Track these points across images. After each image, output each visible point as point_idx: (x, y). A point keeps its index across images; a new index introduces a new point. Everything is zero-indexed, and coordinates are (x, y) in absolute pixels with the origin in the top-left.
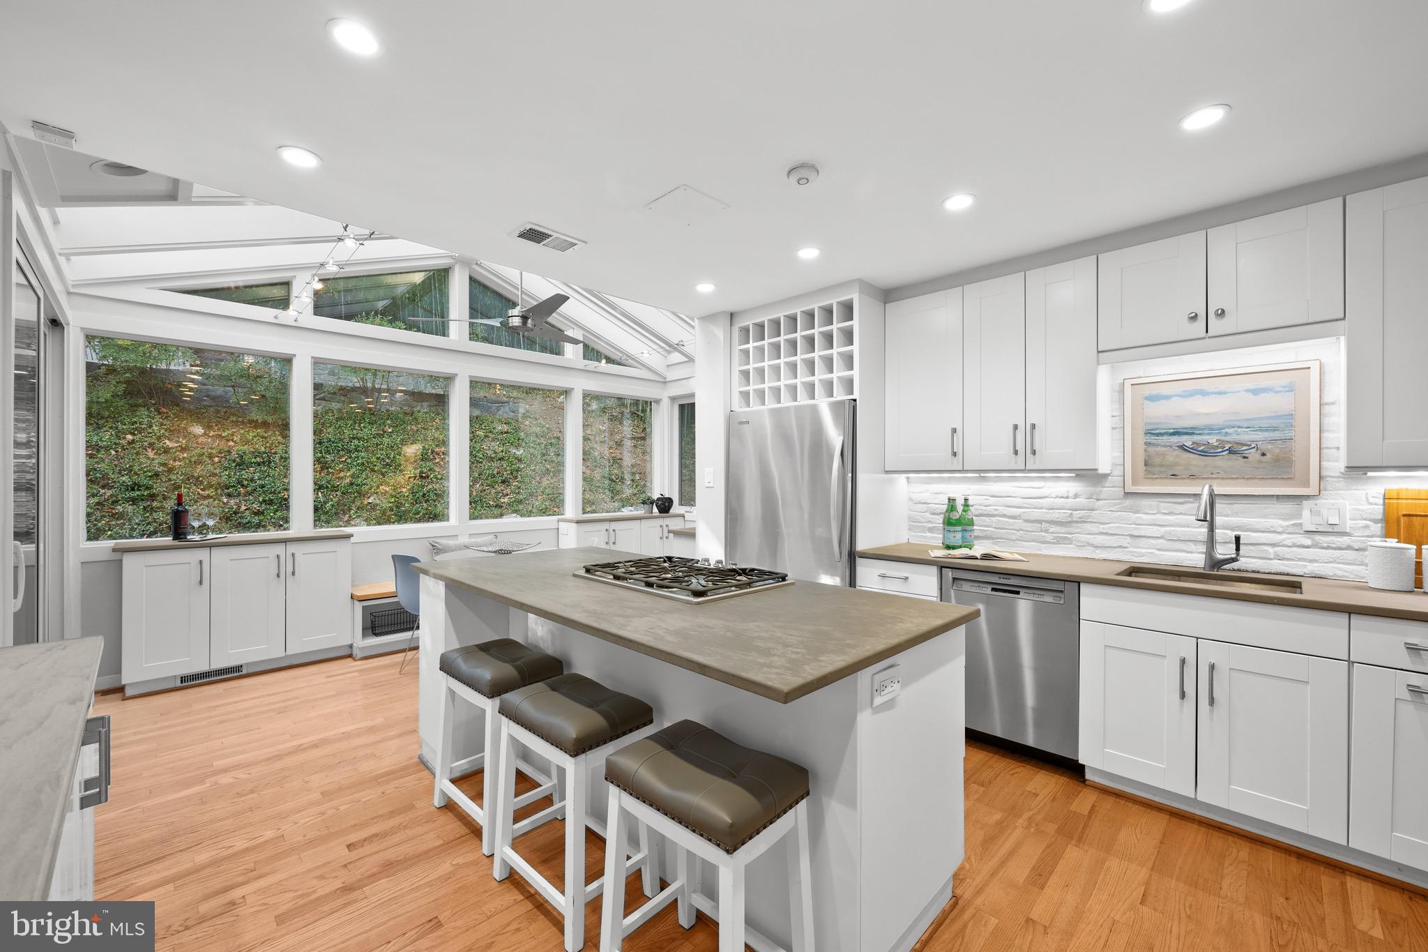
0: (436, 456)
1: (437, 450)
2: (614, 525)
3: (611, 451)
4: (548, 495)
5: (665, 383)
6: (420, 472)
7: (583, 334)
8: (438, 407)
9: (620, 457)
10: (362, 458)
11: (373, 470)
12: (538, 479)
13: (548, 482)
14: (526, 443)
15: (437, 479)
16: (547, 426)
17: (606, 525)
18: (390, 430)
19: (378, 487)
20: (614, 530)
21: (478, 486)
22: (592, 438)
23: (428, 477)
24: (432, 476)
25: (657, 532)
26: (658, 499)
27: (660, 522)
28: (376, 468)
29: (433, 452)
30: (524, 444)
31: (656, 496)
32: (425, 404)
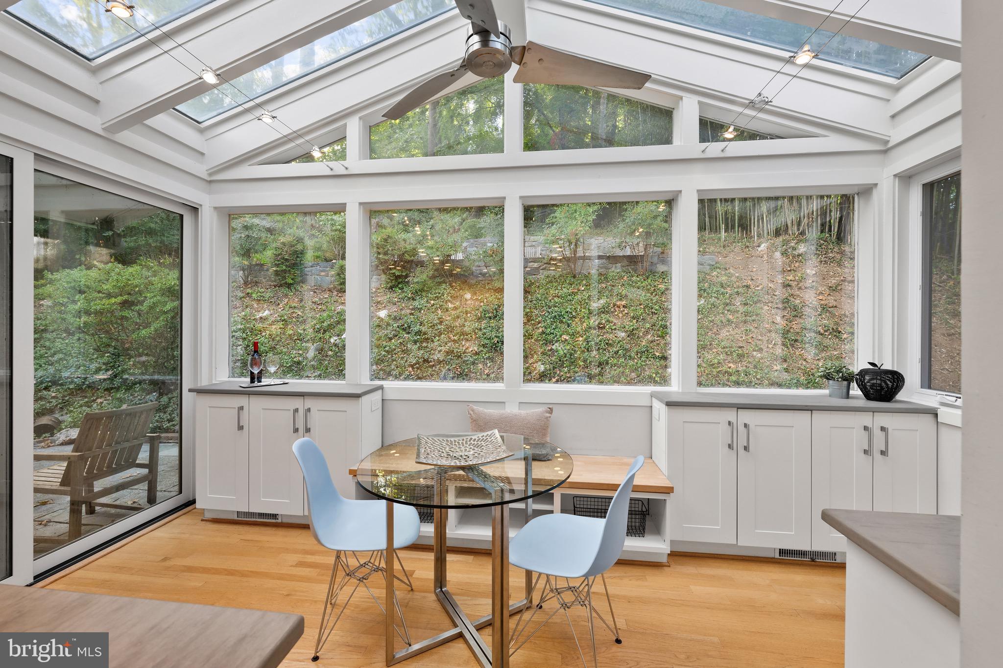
0: (617, 309)
1: (618, 303)
2: (746, 416)
3: (821, 297)
4: (724, 348)
5: (885, 152)
6: (599, 323)
7: (700, 103)
8: (629, 267)
9: (835, 304)
10: (556, 312)
11: (561, 322)
12: (715, 330)
13: (728, 334)
14: (708, 294)
15: (612, 330)
16: (737, 275)
17: (730, 415)
18: (583, 289)
19: (561, 336)
20: (746, 425)
21: (650, 336)
22: (793, 284)
23: (604, 327)
24: (607, 327)
25: (859, 439)
26: (863, 373)
27: (866, 419)
28: (564, 320)
29: (614, 305)
30: (706, 295)
31: (859, 364)
32: (619, 265)
